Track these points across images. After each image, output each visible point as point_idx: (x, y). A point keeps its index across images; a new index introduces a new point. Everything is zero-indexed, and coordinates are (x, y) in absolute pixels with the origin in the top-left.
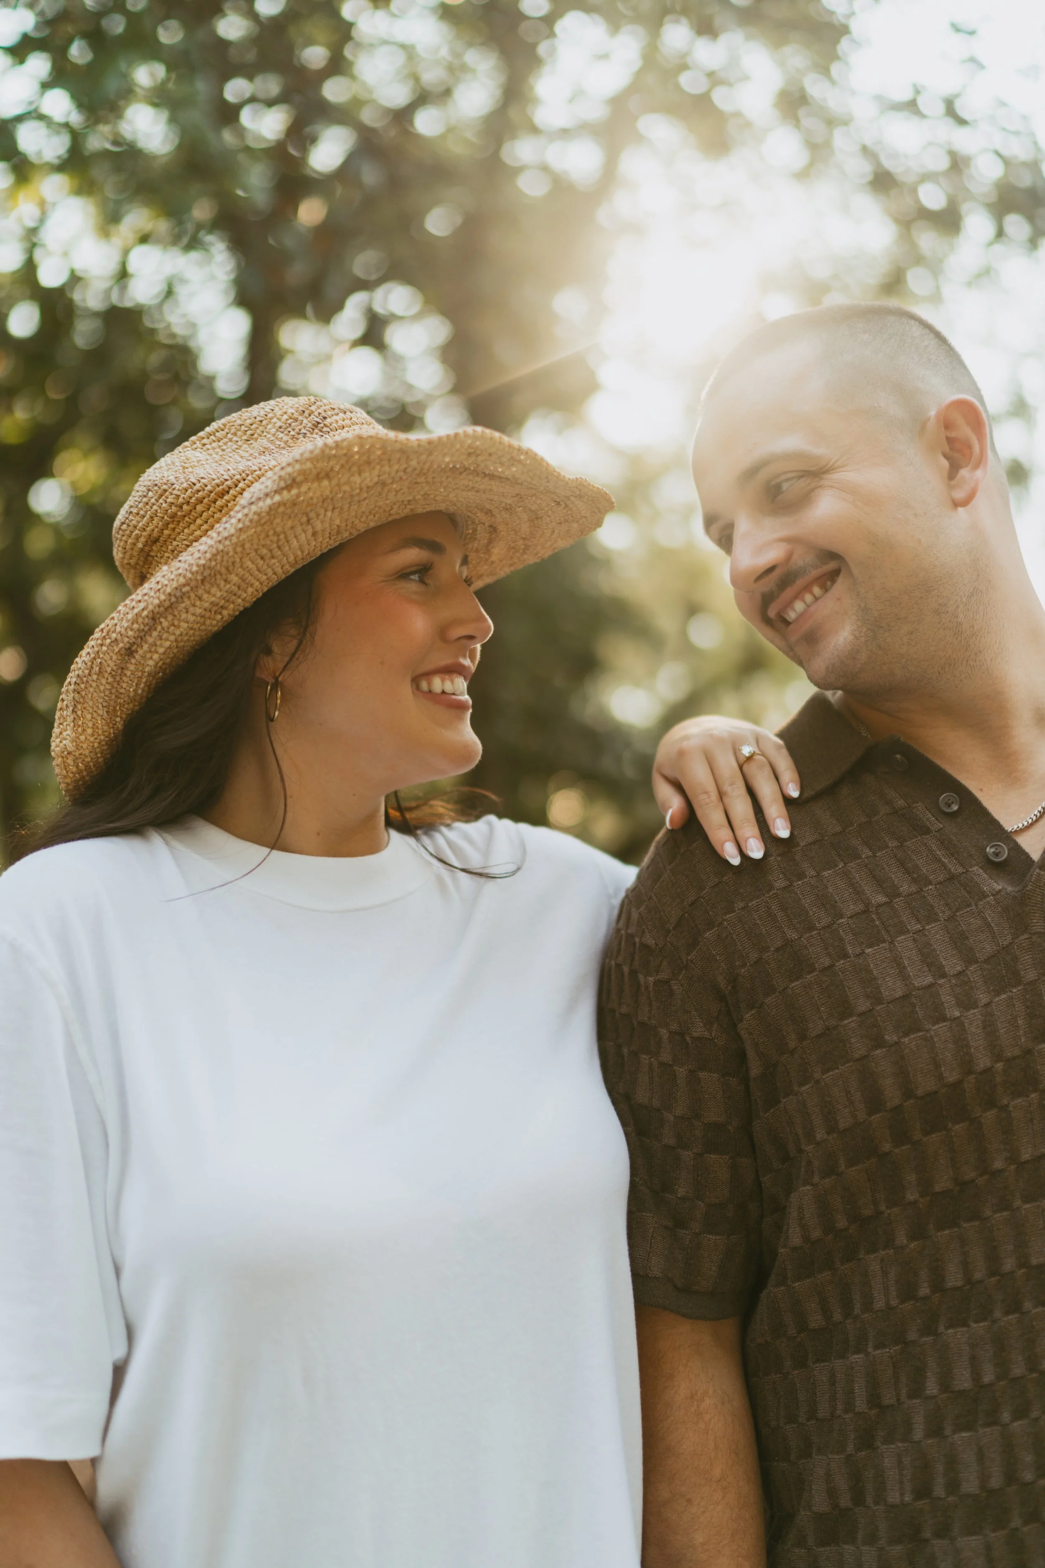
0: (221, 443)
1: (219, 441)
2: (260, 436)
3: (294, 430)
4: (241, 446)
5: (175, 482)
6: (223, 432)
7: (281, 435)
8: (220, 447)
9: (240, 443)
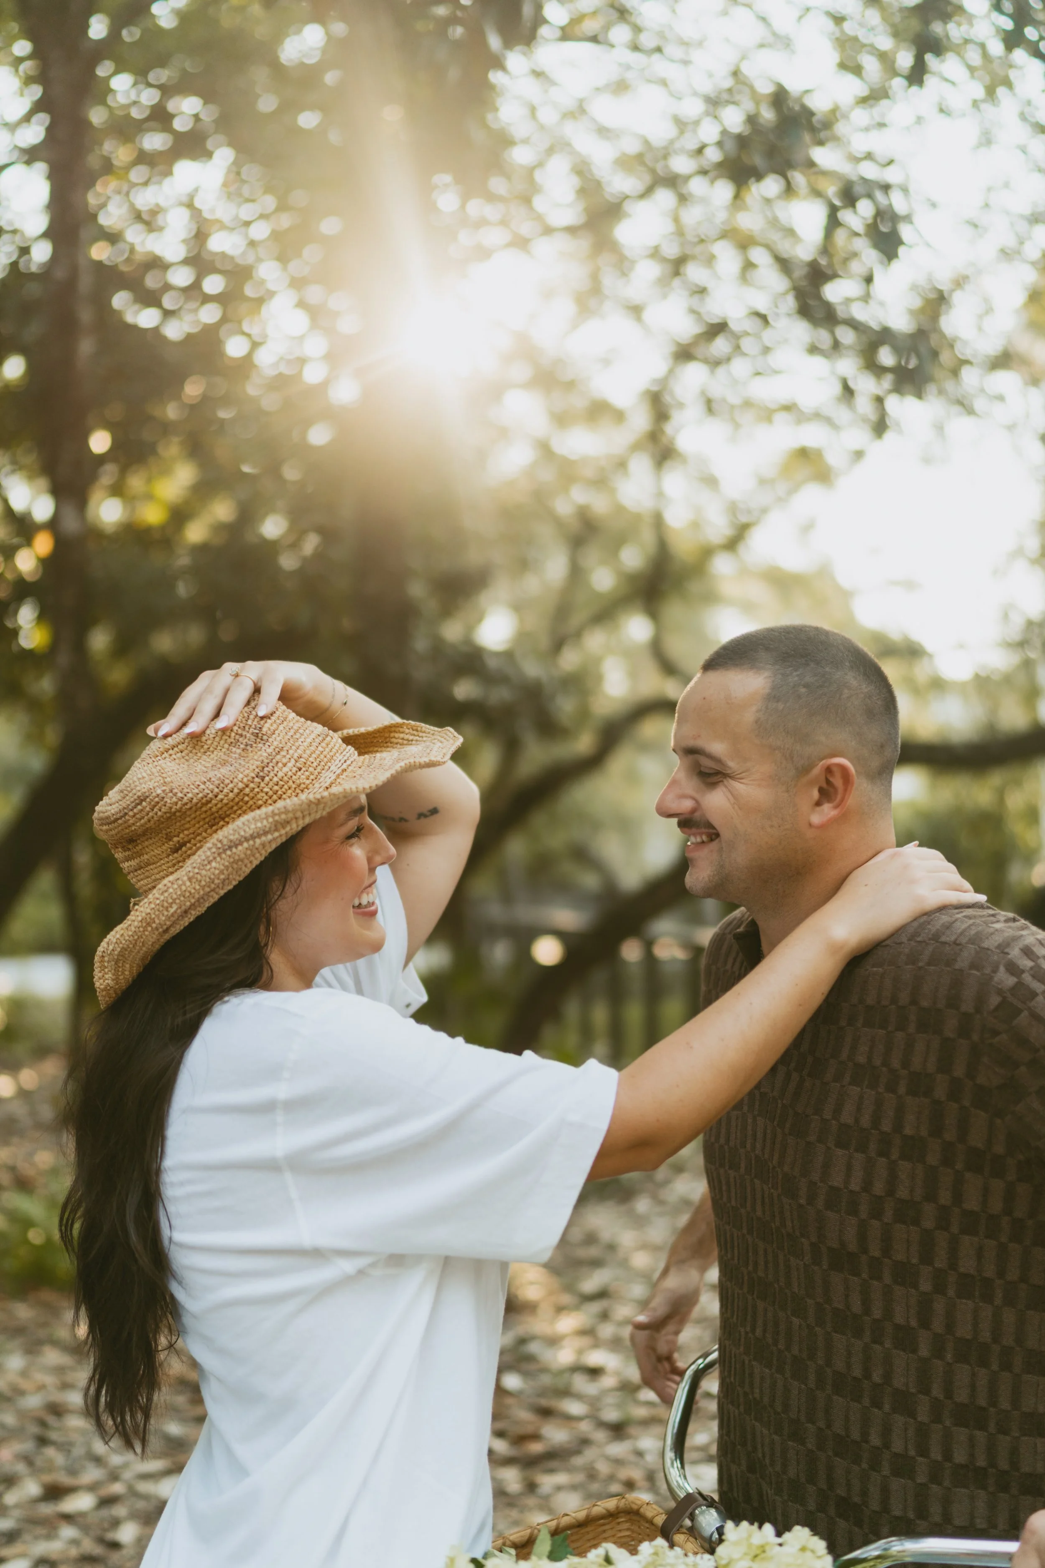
0: (183, 754)
1: (182, 752)
2: (216, 749)
3: (242, 743)
4: (201, 757)
5: (165, 796)
6: (183, 745)
7: (234, 749)
8: (183, 757)
9: (199, 754)
